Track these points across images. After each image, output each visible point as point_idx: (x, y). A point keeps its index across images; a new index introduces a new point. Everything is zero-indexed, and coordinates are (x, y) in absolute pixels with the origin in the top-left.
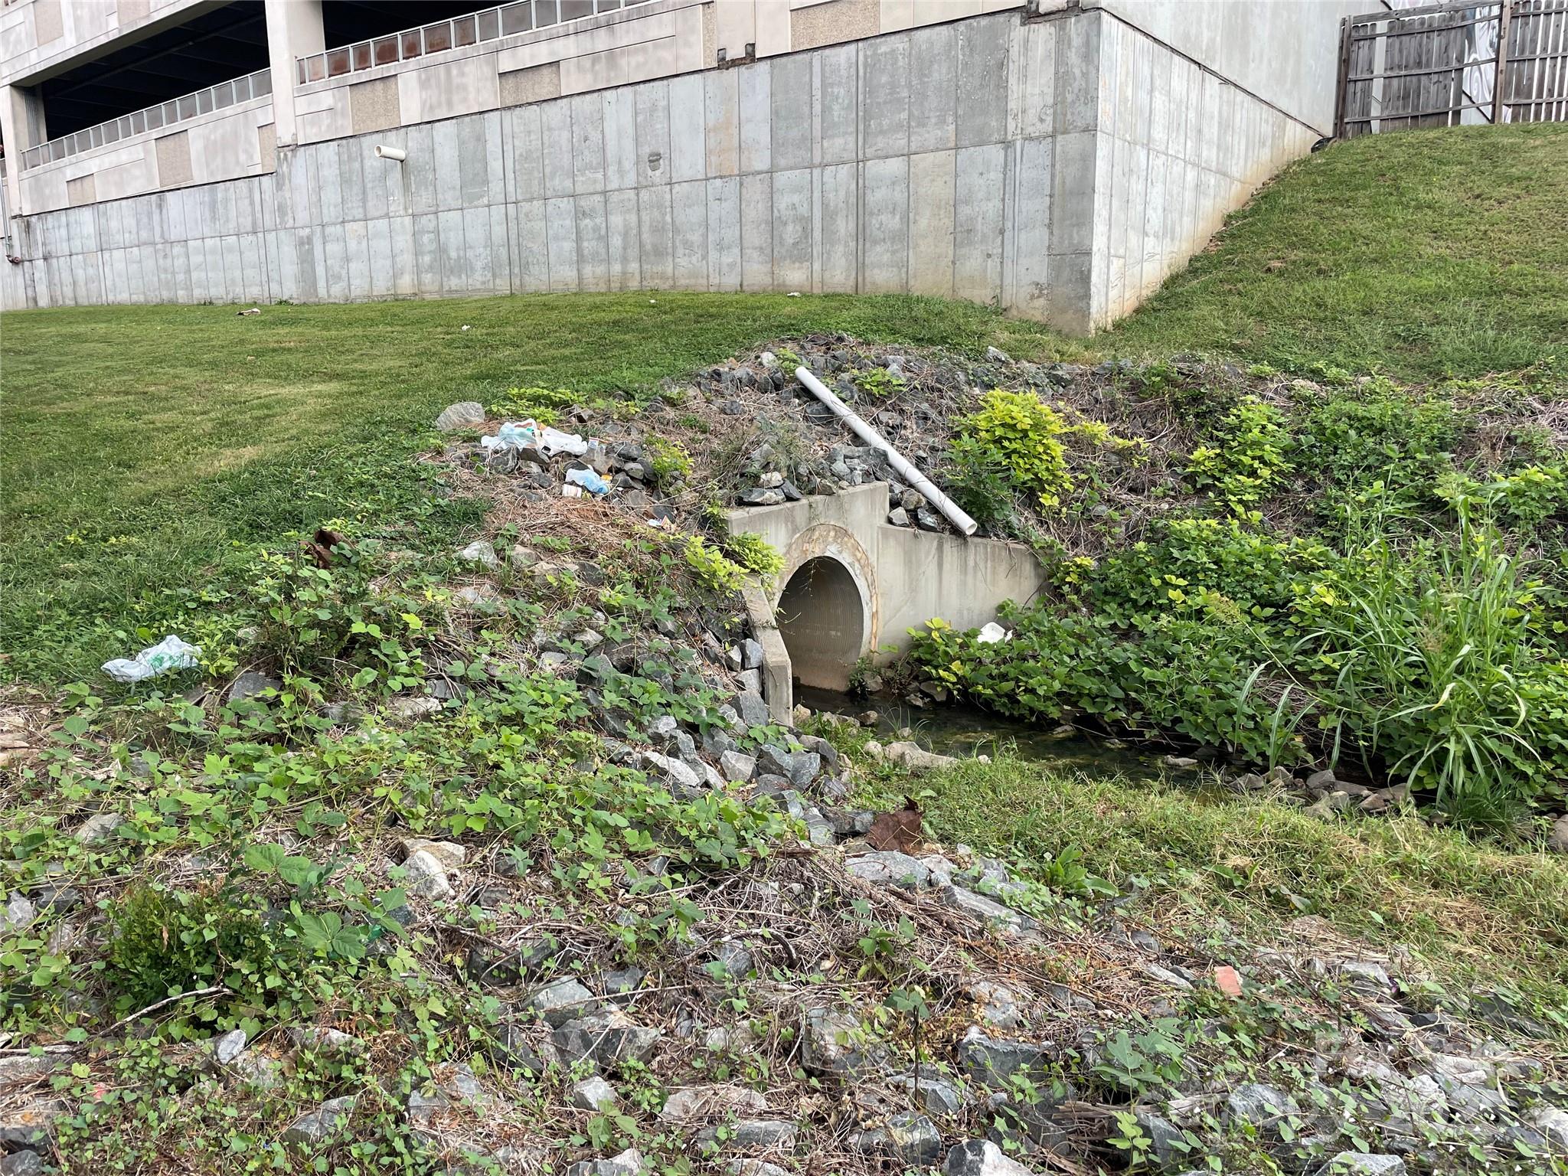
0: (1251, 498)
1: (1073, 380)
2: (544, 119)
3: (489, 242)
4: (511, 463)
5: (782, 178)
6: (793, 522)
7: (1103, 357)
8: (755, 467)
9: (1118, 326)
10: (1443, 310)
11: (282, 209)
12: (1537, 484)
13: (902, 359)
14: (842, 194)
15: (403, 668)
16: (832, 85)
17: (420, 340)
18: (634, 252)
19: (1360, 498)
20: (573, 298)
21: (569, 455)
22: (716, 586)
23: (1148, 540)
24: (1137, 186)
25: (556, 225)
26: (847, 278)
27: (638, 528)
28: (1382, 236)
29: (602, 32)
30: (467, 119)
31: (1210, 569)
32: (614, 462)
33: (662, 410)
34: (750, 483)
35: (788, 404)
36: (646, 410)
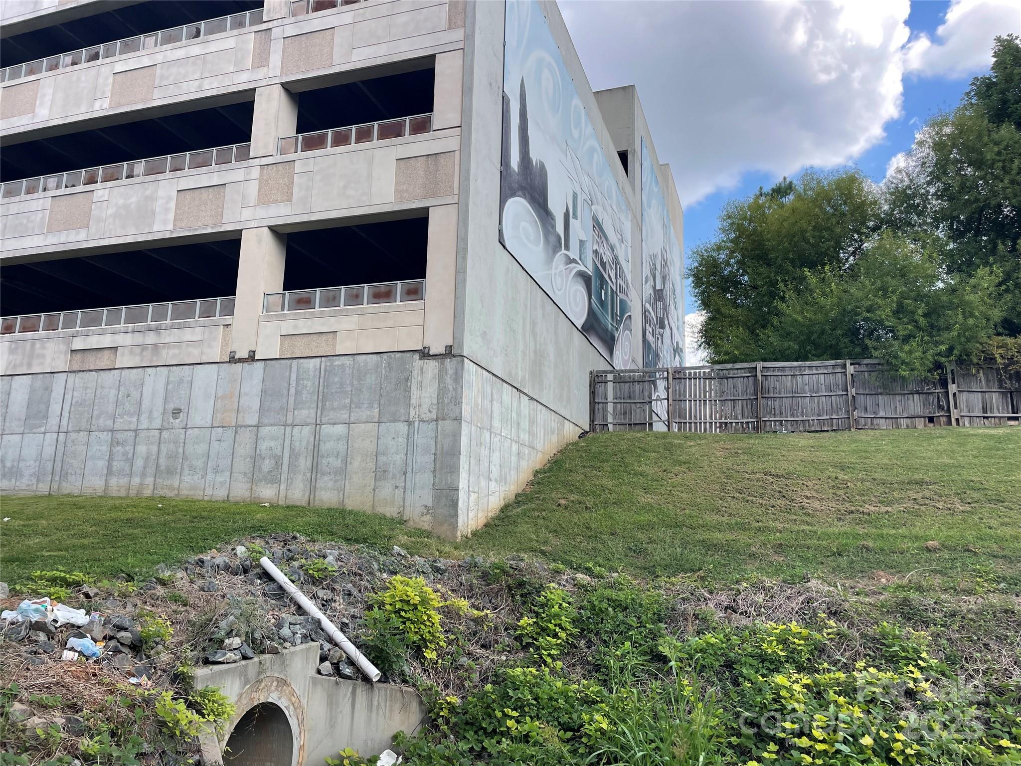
0: (556, 653)
1: (447, 569)
2: (100, 381)
3: (39, 457)
4: (23, 633)
5: (265, 431)
6: (246, 676)
7: (465, 555)
8: (221, 634)
9: (474, 534)
10: (653, 535)
12: (712, 645)
13: (336, 553)
14: (304, 443)
16: (303, 379)
18: (151, 470)
19: (618, 652)
20: (98, 500)
21: (73, 626)
22: (178, 733)
23: (494, 683)
24: (484, 452)
25: (94, 449)
26: (304, 495)
27: (121, 686)
28: (618, 490)
30: (41, 376)
31: (533, 705)
32: (108, 632)
33: (154, 589)
34: (216, 646)
35: (252, 583)
36: (141, 589)
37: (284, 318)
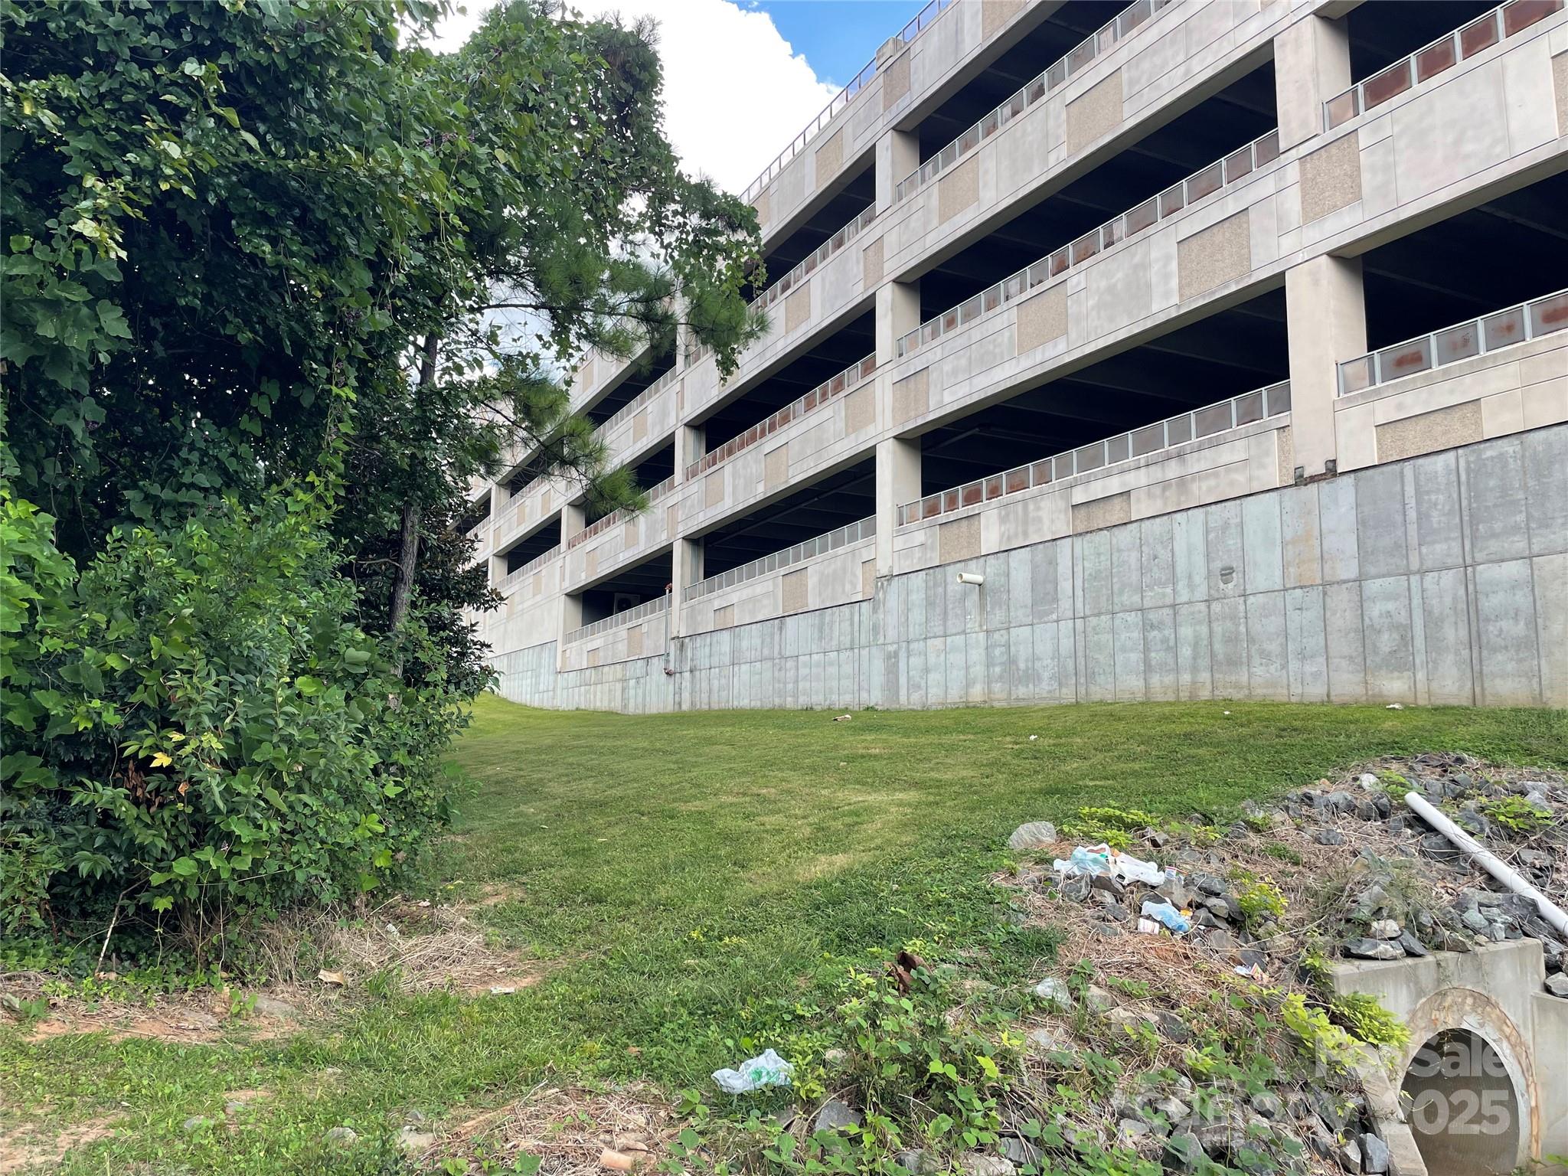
2: (1114, 541)
3: (1056, 654)
4: (1084, 891)
5: (1373, 586)
6: (1416, 983)
8: (1364, 913)
11: (875, 629)
13: (1546, 786)
14: (1448, 600)
15: (979, 1121)
16: (1428, 493)
17: (991, 749)
18: (1204, 662)
20: (1140, 708)
21: (1145, 885)
22: (1323, 1058)
25: (1123, 637)
26: (1461, 688)
27: (1226, 976)
29: (1173, 463)
30: (1041, 546)
32: (1194, 896)
33: (1245, 836)
34: (1359, 931)
35: (1398, 834)
36: (1226, 836)
37: (1378, 395)
